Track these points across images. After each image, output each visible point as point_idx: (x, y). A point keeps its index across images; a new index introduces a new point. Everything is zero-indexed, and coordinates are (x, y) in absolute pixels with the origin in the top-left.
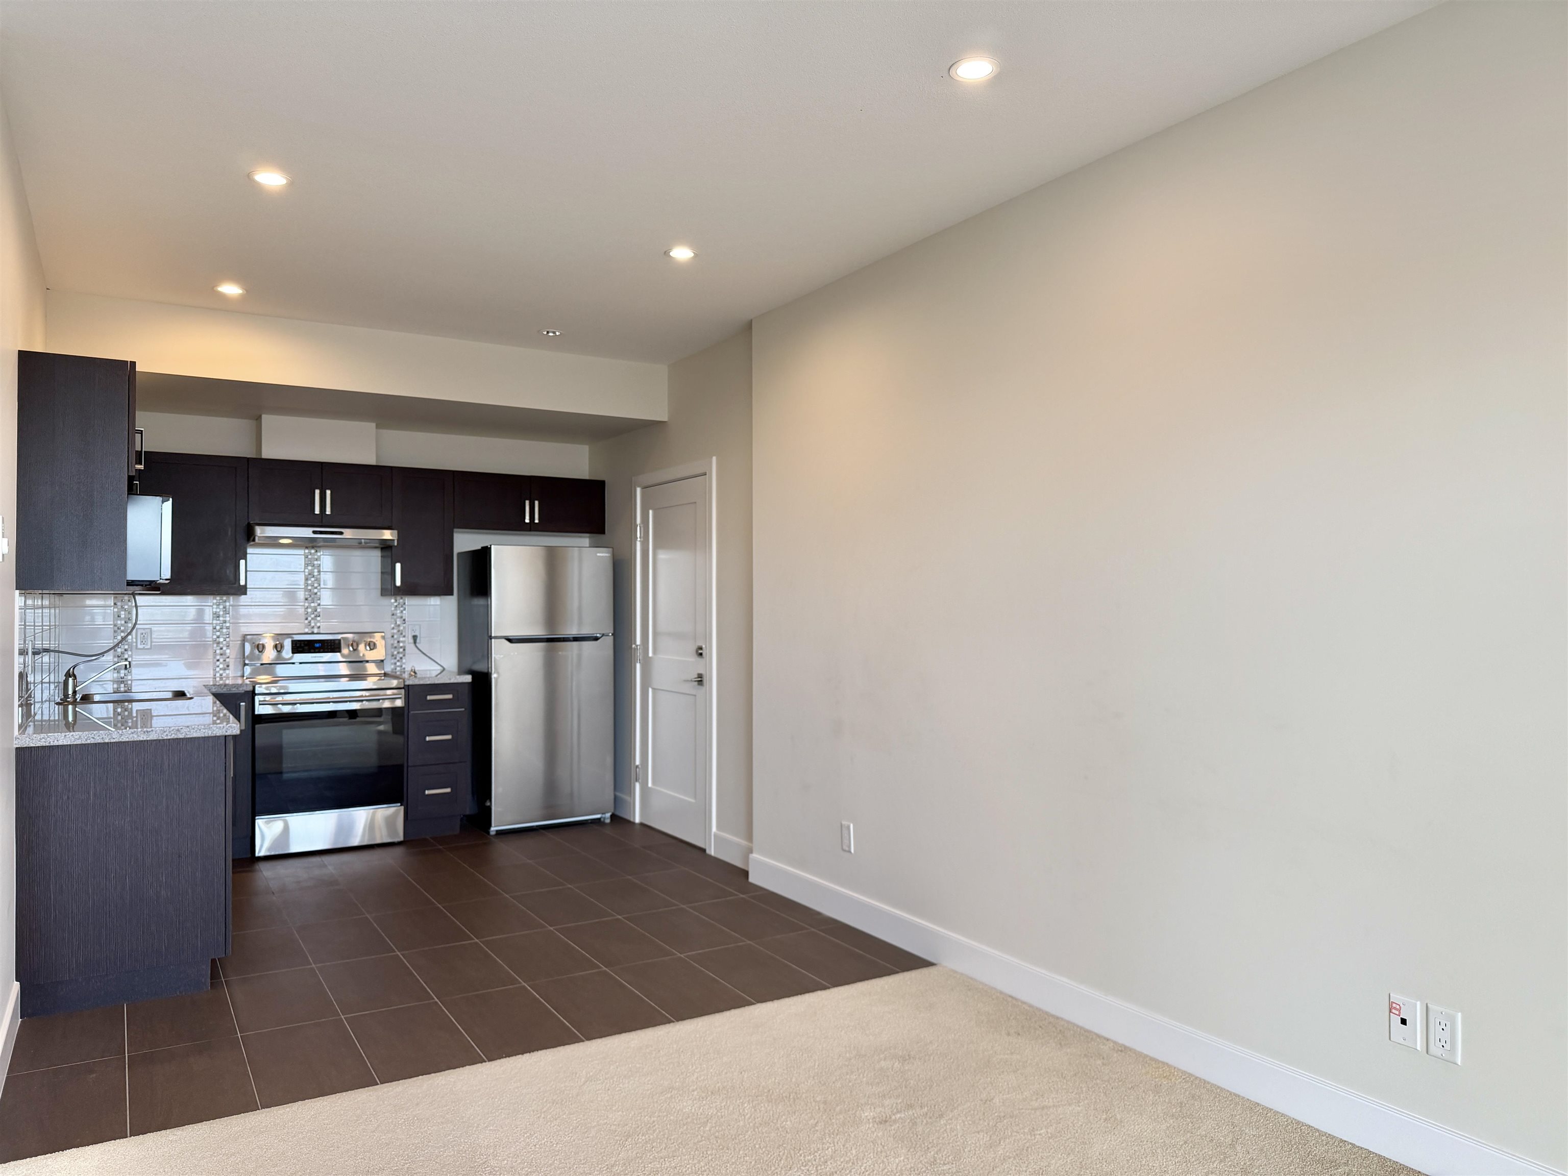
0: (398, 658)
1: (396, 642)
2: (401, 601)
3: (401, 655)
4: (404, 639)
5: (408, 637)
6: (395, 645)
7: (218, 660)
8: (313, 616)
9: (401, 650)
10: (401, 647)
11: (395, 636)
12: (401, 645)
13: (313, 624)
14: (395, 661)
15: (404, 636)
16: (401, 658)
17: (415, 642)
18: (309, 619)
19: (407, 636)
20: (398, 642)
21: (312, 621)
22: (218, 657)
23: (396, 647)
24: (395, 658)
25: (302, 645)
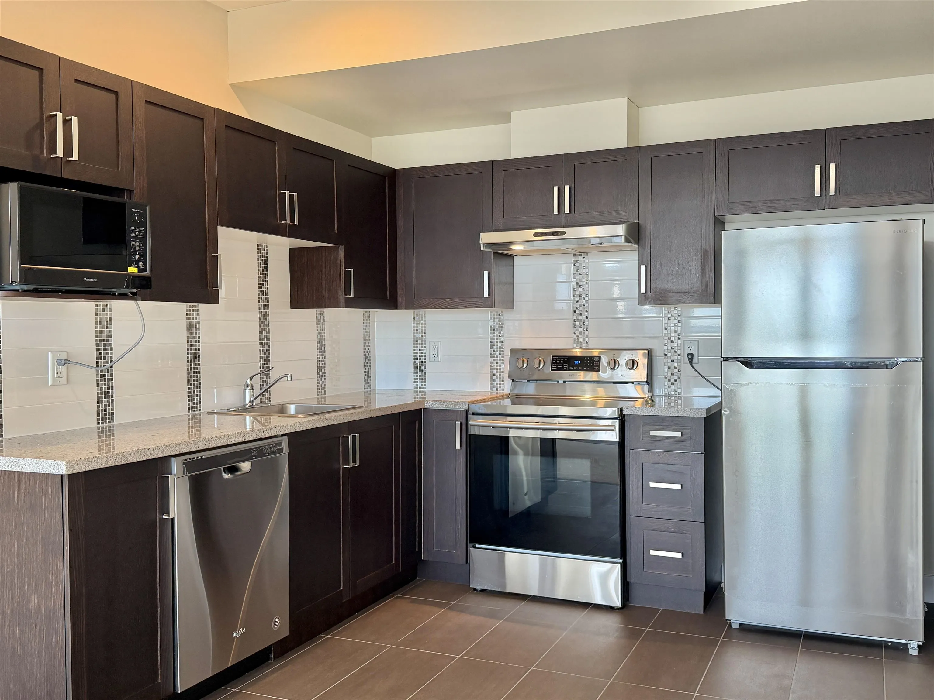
0: (673, 381)
1: (669, 361)
2: (676, 312)
3: (676, 378)
4: (679, 358)
5: (684, 356)
6: (669, 365)
7: (494, 375)
8: (581, 330)
9: (676, 371)
10: (676, 368)
11: (669, 355)
12: (676, 364)
13: (581, 340)
14: (670, 383)
15: (679, 355)
16: (676, 381)
17: (691, 362)
18: (578, 333)
19: (682, 355)
20: (672, 361)
21: (581, 336)
22: (494, 372)
23: (669, 368)
24: (669, 381)
25: (562, 362)
